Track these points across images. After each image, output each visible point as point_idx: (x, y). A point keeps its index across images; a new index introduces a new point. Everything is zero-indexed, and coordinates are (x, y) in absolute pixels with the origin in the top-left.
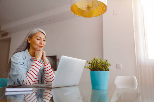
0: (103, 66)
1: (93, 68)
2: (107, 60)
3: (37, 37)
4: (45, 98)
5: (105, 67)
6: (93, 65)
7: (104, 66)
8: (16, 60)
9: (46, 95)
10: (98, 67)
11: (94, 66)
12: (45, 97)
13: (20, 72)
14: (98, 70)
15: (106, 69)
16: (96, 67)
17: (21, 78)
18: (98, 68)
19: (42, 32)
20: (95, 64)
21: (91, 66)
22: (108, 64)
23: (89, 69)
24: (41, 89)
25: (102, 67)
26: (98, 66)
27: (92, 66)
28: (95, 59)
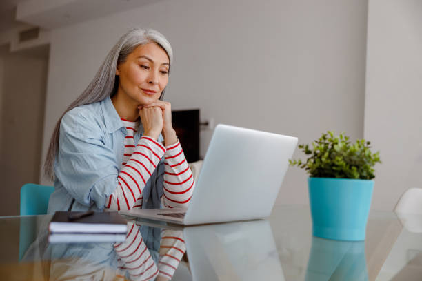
0: (353, 163)
1: (319, 169)
2: (368, 143)
3: (140, 57)
4: (166, 255)
5: (362, 168)
6: (320, 157)
7: (355, 162)
8: (80, 129)
9: (170, 245)
10: (337, 166)
11: (321, 161)
12: (168, 251)
13: (95, 167)
14: (336, 174)
15: (364, 174)
16: (328, 167)
17: (105, 188)
18: (334, 168)
19: (159, 45)
20: (326, 154)
21: (312, 161)
22: (372, 155)
23: (307, 169)
24: (150, 228)
25: (350, 168)
26: (337, 163)
27: (315, 162)
28: (328, 137)
